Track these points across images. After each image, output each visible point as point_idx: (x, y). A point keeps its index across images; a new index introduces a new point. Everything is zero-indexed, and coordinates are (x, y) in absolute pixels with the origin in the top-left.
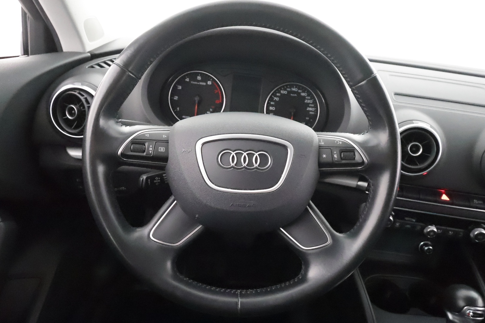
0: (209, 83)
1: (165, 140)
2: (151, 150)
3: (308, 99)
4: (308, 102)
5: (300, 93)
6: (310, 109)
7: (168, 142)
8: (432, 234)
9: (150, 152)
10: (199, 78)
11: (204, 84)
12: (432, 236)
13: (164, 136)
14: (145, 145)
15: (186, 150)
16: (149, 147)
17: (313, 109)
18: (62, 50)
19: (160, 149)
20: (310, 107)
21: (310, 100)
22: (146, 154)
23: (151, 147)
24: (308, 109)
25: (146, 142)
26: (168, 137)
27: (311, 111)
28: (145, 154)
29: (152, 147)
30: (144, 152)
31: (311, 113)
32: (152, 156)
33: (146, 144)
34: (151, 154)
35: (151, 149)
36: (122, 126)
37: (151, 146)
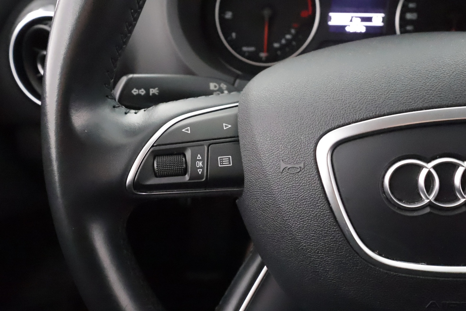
1: (228, 136)
2: (200, 168)
7: (238, 141)
9: (200, 171)
13: (226, 126)
14: (185, 156)
15: (289, 166)
16: (194, 159)
19: (222, 160)
22: (190, 180)
23: (199, 160)
25: (185, 148)
26: (235, 126)
28: (187, 178)
29: (202, 160)
30: (184, 172)
32: (204, 180)
33: (188, 154)
34: (201, 176)
35: (200, 164)
36: (126, 113)
37: (199, 157)
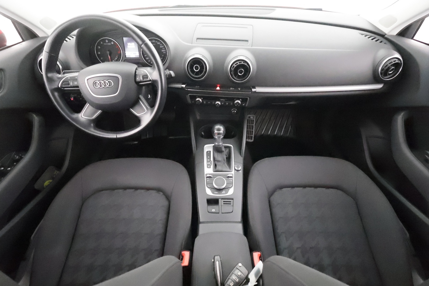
0: (112, 43)
3: (161, 46)
4: (162, 47)
5: (157, 43)
6: (163, 51)
8: (218, 105)
10: (107, 41)
11: (110, 44)
12: (218, 106)
17: (164, 51)
18: (39, 37)
20: (163, 50)
21: (162, 46)
24: (162, 51)
27: (164, 52)
31: (164, 53)
33: (69, 81)
34: (72, 85)
37: (71, 82)
